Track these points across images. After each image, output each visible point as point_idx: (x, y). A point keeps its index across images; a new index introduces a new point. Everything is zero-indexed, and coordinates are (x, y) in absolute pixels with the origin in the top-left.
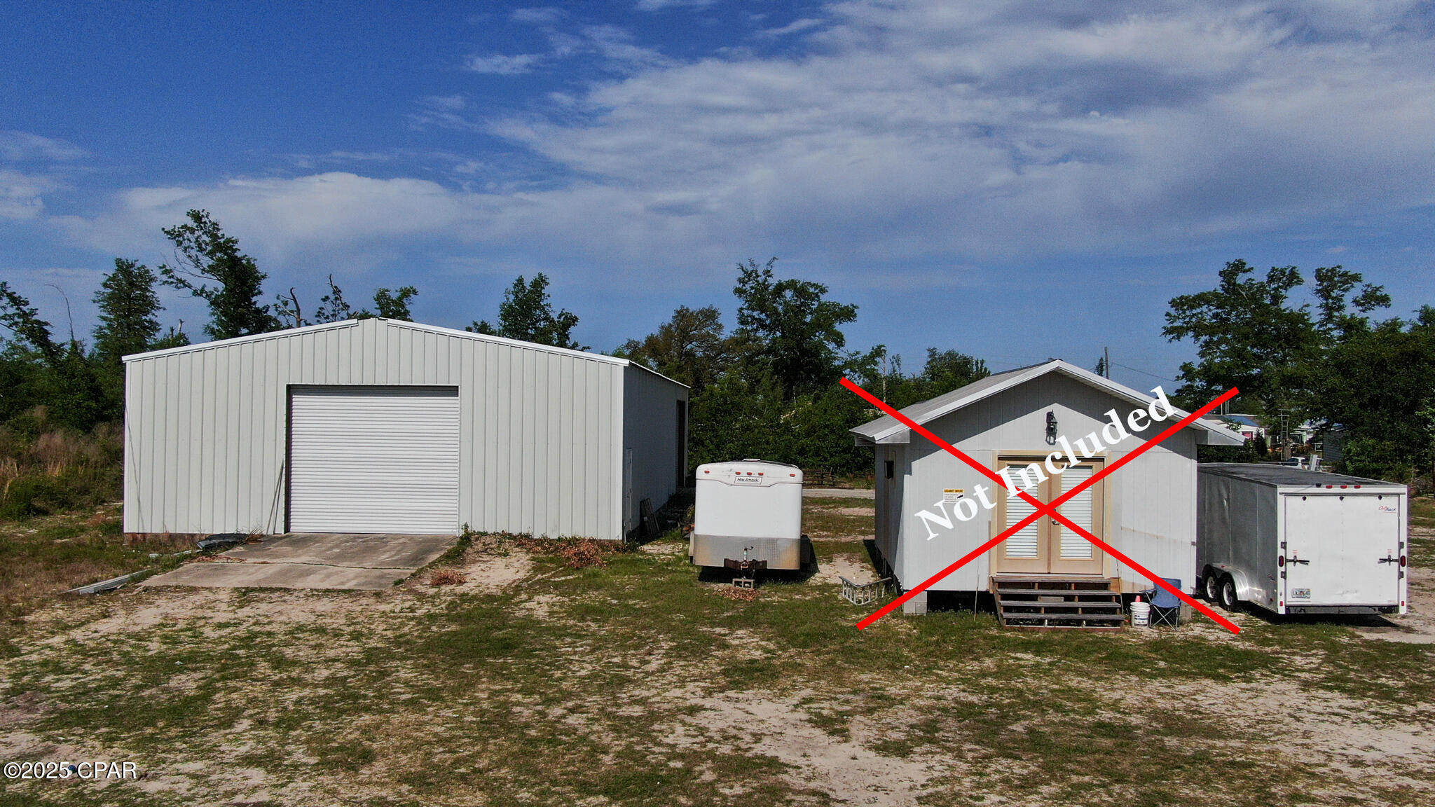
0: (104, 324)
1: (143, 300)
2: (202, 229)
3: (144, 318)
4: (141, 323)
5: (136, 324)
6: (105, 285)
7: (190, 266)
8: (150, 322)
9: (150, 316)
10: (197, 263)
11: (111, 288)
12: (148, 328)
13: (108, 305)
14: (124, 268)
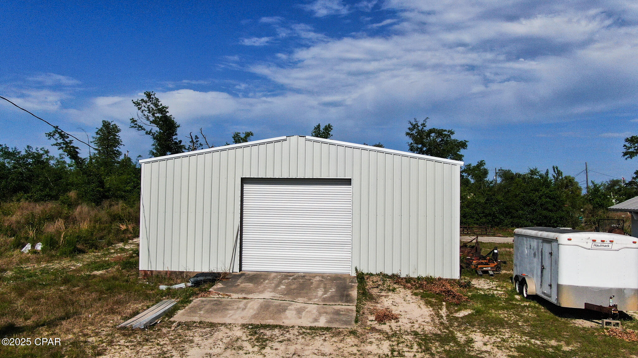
0: (96, 152)
1: (114, 141)
2: (150, 102)
3: (114, 149)
4: (113, 151)
5: (111, 151)
6: (97, 133)
7: (145, 121)
8: (118, 151)
9: (117, 148)
10: (148, 119)
11: (100, 135)
12: (116, 154)
13: (98, 143)
14: (106, 125)
